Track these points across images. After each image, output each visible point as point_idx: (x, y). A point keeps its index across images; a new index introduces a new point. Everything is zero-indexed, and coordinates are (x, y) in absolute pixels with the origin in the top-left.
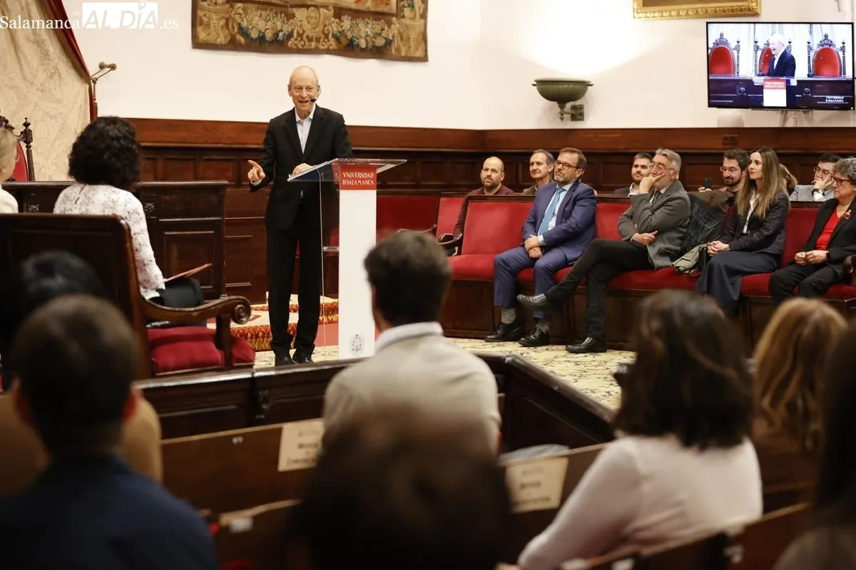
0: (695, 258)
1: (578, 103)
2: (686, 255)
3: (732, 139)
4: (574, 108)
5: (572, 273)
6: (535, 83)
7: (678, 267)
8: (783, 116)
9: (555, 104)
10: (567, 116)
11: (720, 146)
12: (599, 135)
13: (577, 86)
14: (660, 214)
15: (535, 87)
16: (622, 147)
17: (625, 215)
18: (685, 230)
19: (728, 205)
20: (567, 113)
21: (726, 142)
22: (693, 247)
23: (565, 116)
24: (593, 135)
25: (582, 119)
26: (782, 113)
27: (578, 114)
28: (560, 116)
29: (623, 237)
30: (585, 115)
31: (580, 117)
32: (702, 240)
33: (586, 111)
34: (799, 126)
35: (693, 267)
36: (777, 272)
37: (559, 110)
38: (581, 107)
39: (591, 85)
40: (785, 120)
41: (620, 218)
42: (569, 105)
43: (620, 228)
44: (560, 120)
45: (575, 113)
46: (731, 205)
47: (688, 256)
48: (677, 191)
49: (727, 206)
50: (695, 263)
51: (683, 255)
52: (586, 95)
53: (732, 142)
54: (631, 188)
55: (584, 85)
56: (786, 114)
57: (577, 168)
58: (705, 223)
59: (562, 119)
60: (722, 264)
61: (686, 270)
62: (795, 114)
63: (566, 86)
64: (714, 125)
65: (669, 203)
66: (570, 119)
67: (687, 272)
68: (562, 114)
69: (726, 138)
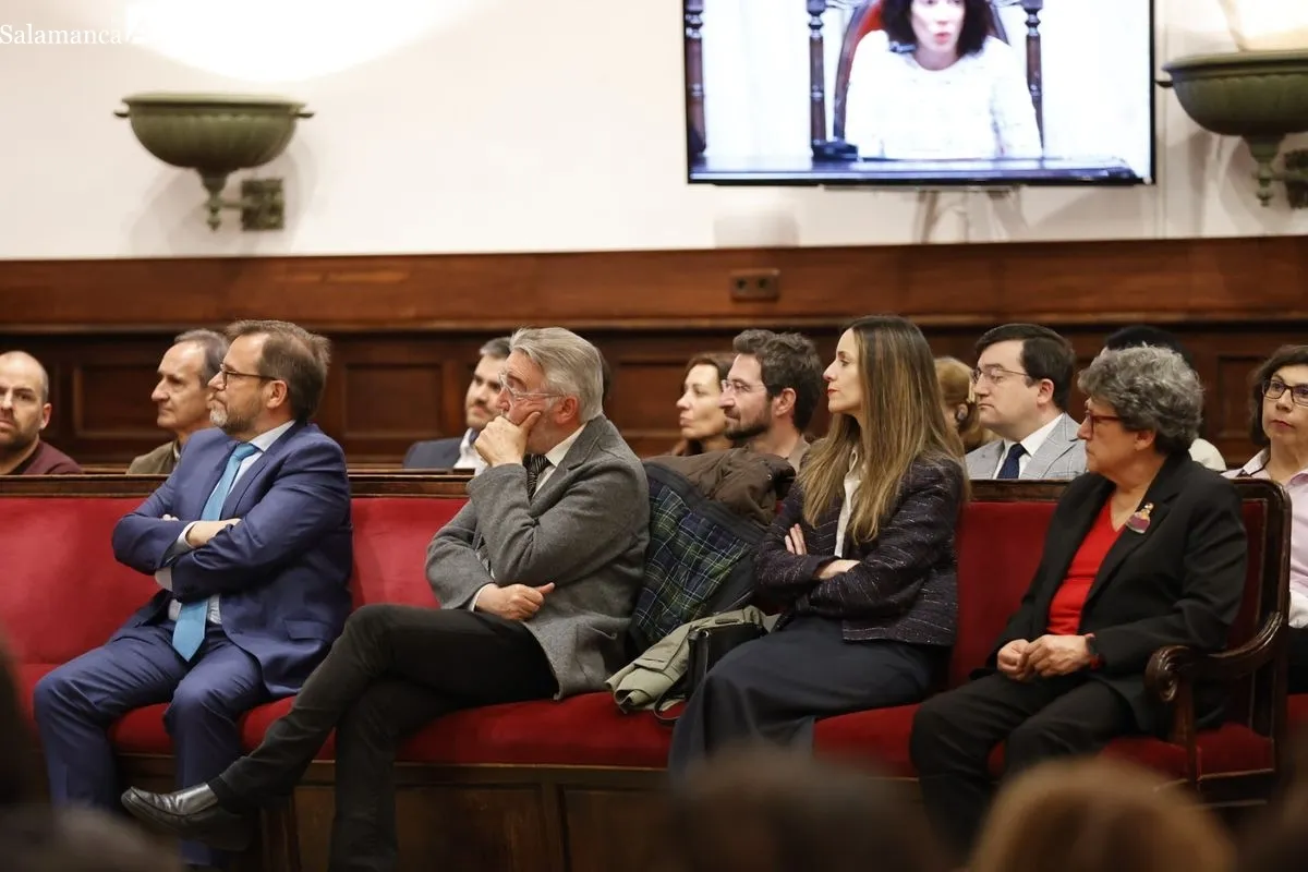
0: (676, 662)
1: (263, 173)
2: (647, 654)
3: (762, 282)
4: (250, 188)
5: (295, 712)
6: (125, 109)
7: (624, 693)
8: (924, 207)
9: (192, 178)
10: (231, 217)
11: (728, 307)
12: (333, 277)
13: (262, 120)
14: (554, 523)
15: (126, 122)
16: (410, 312)
17: (448, 534)
18: (635, 572)
19: (774, 494)
20: (230, 206)
21: (742, 293)
22: (670, 628)
23: (224, 215)
24: (315, 278)
25: (277, 225)
26: (921, 199)
27: (264, 210)
28: (206, 214)
29: (448, 596)
30: (288, 211)
31: (273, 220)
32: (695, 606)
33: (289, 197)
34: (976, 236)
35: (670, 693)
36: (938, 703)
37: (203, 195)
38: (275, 187)
39: (308, 116)
40: (931, 220)
41: (434, 542)
42: (235, 180)
43: (437, 573)
44: (207, 229)
45: (256, 206)
46: (781, 495)
47: (654, 656)
48: (600, 447)
49: (771, 499)
50: (676, 677)
51: (638, 655)
52: (293, 147)
53: (762, 293)
54: (465, 443)
55: (283, 115)
56: (933, 202)
57: (264, 378)
58: (705, 553)
59: (214, 225)
60: (742, 685)
61: (649, 699)
62: (964, 201)
63: (225, 118)
64: (705, 240)
65: (582, 485)
66: (238, 225)
67: (651, 707)
68: (214, 211)
69: (741, 283)
